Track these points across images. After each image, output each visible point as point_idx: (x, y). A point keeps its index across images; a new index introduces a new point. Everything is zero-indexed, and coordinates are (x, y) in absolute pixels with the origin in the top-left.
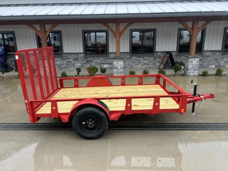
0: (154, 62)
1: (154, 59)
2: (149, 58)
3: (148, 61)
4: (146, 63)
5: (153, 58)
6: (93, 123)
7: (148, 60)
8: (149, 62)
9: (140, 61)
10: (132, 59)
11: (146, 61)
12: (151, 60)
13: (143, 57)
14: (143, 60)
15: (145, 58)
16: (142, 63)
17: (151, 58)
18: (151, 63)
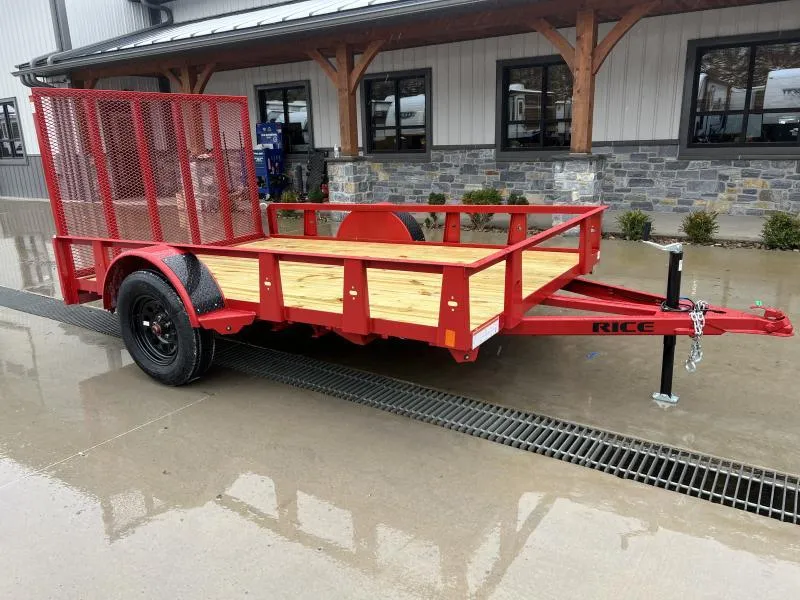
2: (777, 167)
3: (768, 182)
4: (754, 192)
5: (794, 170)
7: (766, 177)
9: (729, 181)
10: (687, 170)
11: (760, 180)
12: (783, 176)
13: (743, 163)
14: (743, 176)
15: (753, 166)
16: (737, 188)
17: (785, 167)
18: (784, 191)
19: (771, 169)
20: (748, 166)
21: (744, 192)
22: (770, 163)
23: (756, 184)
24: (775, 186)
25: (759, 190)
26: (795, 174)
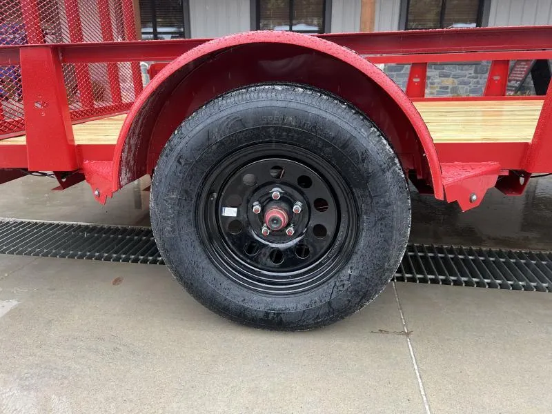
0: (478, 83)
1: (476, 72)
2: (462, 70)
3: (456, 81)
4: (447, 88)
5: (472, 72)
6: (290, 214)
7: (455, 77)
8: (461, 84)
9: (430, 81)
10: (402, 72)
11: (451, 79)
12: (465, 76)
13: (440, 67)
14: (440, 77)
15: (447, 69)
16: (436, 85)
17: (466, 70)
18: (466, 87)
19: (458, 71)
20: (443, 69)
21: (441, 88)
22: (457, 67)
23: (448, 82)
24: (461, 83)
25: (450, 87)
26: (473, 75)
